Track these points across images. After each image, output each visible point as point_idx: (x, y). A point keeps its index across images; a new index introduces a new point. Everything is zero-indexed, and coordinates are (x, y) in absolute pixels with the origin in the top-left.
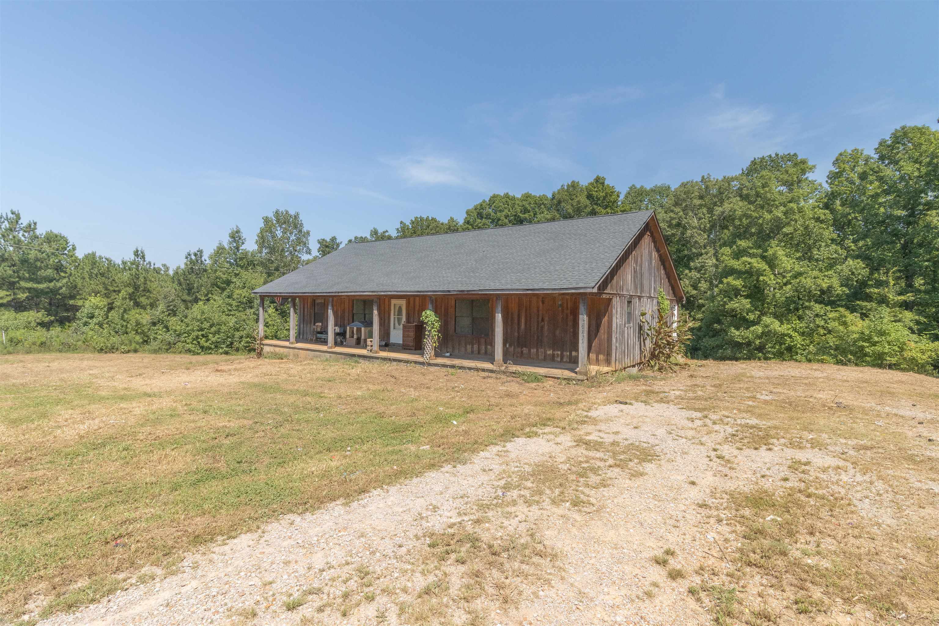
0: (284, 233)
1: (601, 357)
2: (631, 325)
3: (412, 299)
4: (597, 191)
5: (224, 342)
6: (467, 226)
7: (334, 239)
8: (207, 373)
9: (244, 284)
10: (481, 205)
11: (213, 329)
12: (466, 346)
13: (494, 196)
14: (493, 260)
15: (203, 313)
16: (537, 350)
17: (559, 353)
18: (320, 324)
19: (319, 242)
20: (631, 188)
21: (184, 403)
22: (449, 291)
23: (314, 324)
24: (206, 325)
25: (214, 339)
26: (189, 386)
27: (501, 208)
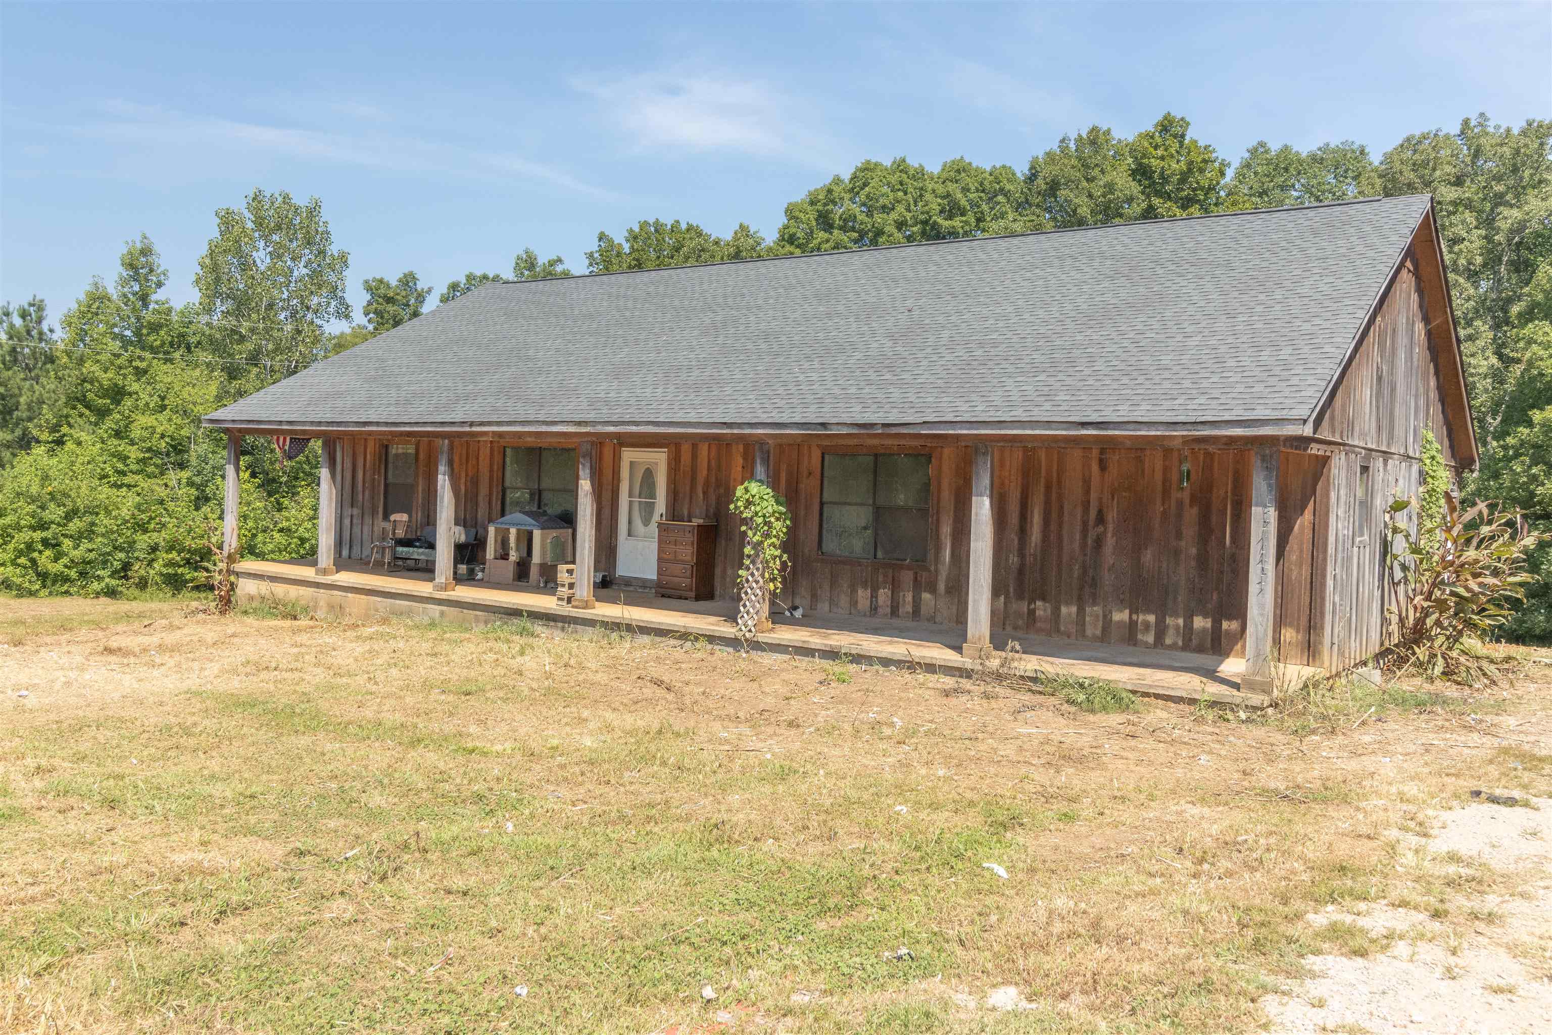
0: (276, 255)
1: (1289, 634)
2: (1366, 537)
3: (686, 448)
4: (1162, 158)
5: (105, 562)
6: (789, 248)
7: (408, 280)
8: (79, 659)
9: (163, 398)
10: (830, 191)
11: (75, 525)
12: (854, 591)
13: (868, 168)
14: (946, 334)
15: (46, 478)
16: (1081, 611)
17: (1151, 618)
18: (405, 517)
19: (369, 289)
20: (1253, 152)
21: (30, 762)
22: (824, 425)
23: (386, 517)
24: (54, 513)
25: (76, 554)
26: (32, 701)
27: (882, 201)
